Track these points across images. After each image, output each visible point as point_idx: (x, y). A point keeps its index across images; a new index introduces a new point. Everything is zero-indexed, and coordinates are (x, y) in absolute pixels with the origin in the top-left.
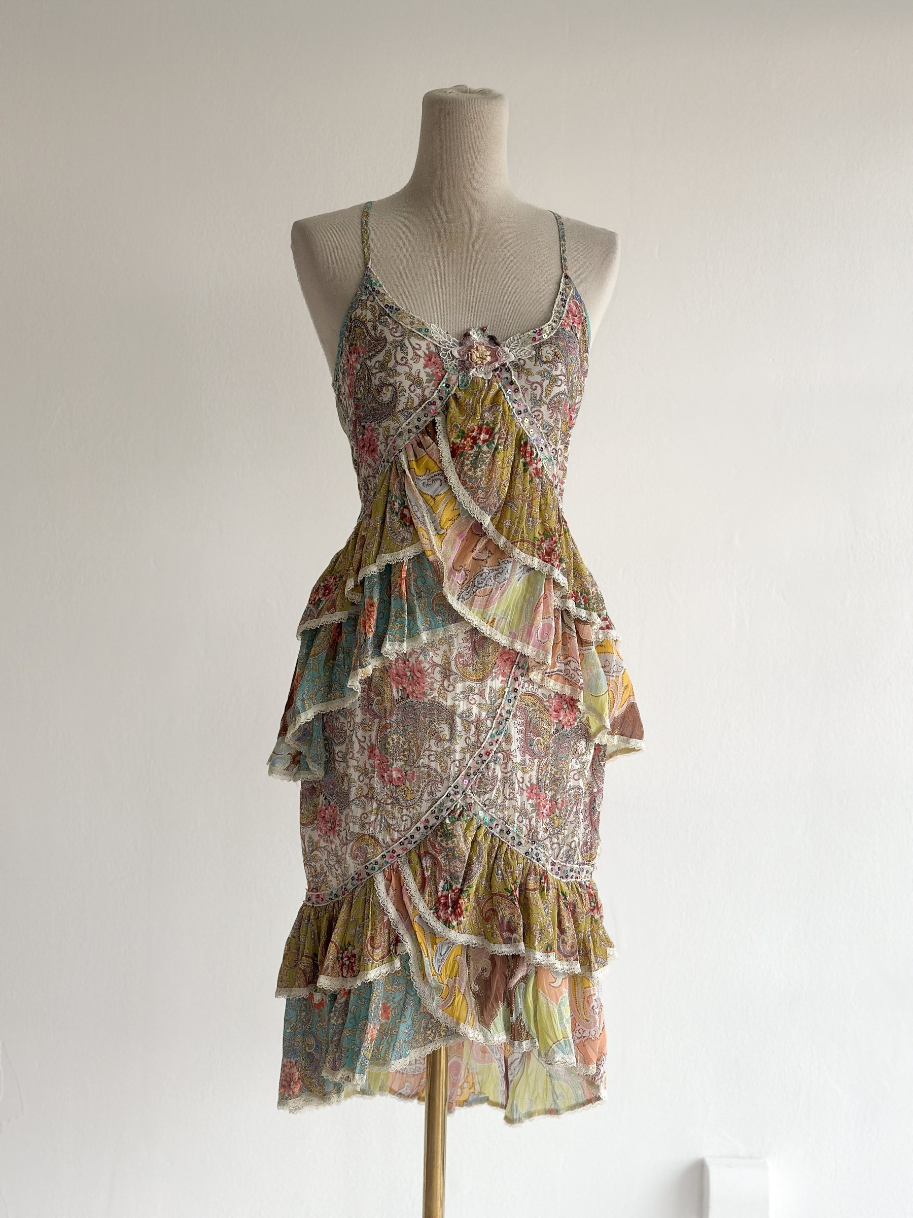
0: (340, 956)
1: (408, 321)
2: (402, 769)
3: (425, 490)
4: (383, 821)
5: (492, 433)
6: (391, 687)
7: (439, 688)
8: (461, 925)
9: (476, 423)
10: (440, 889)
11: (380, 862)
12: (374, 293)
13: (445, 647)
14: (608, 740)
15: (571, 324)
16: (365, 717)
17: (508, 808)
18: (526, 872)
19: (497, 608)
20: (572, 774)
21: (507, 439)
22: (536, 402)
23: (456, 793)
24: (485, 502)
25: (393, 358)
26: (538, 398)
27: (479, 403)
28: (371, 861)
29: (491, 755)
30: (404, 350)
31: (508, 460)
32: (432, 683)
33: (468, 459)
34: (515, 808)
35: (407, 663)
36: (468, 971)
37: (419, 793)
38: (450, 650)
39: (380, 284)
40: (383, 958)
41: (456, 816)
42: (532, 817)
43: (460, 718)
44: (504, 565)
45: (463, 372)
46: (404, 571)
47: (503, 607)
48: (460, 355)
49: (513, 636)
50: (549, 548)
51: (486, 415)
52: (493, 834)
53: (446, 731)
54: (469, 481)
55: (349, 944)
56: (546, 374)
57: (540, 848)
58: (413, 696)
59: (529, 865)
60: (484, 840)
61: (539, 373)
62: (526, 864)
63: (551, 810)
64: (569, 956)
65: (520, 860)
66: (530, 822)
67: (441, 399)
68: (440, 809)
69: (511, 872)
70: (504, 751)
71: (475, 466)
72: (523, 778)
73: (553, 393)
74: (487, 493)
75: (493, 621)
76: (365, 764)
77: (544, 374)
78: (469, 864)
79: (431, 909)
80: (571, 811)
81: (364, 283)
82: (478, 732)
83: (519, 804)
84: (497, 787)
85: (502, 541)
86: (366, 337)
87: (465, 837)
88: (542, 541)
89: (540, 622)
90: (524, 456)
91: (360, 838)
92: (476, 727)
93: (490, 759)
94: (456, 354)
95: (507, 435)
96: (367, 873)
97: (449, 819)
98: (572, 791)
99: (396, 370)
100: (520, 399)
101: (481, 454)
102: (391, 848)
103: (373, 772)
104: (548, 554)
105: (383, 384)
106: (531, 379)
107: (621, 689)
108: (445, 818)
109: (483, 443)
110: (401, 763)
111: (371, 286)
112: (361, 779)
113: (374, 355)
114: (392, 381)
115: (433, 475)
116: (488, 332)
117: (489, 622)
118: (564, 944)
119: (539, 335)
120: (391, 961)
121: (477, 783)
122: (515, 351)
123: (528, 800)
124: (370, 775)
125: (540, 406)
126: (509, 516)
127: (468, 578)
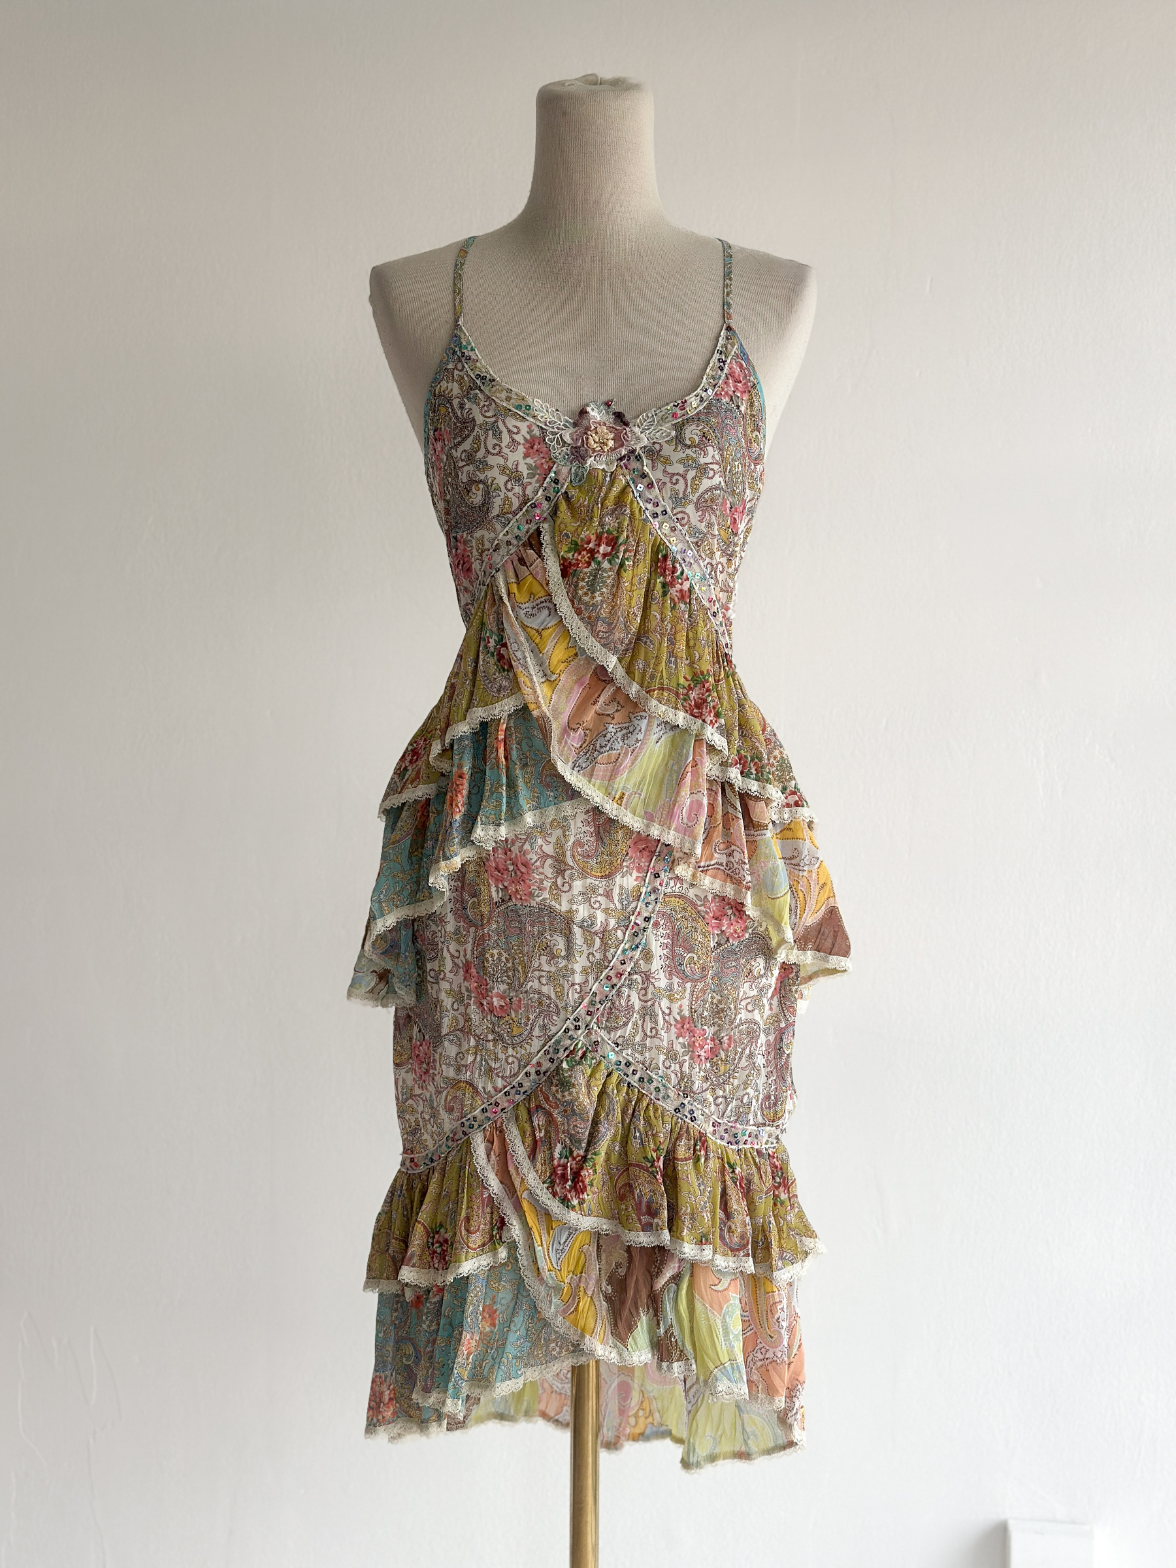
0: (430, 1240)
1: (504, 395)
2: (506, 995)
3: (527, 622)
4: (484, 1063)
5: (616, 543)
6: (489, 885)
7: (551, 887)
8: (585, 1205)
9: (593, 532)
10: (557, 1155)
11: (480, 1117)
12: (463, 359)
13: (559, 832)
14: (798, 957)
15: (731, 393)
16: (458, 924)
17: (650, 1049)
18: (675, 1135)
19: (628, 779)
20: (744, 1003)
21: (637, 552)
22: (679, 500)
23: (577, 1028)
24: (609, 636)
25: (482, 445)
26: (681, 496)
27: (598, 504)
28: (469, 1116)
29: (623, 977)
30: (497, 434)
31: (640, 579)
32: (542, 881)
33: (583, 579)
34: (659, 1049)
35: (509, 853)
36: (598, 1267)
37: (528, 1028)
38: (565, 836)
39: (472, 347)
40: (483, 1245)
41: (577, 1058)
42: (685, 1061)
43: (580, 927)
44: (636, 722)
45: (577, 462)
46: (502, 730)
47: (636, 777)
48: (572, 439)
49: (649, 818)
50: (701, 699)
51: (607, 519)
52: (629, 1083)
53: (560, 944)
54: (586, 609)
55: (441, 1225)
56: (690, 462)
57: (695, 1103)
58: (516, 898)
59: (679, 1125)
60: (615, 1091)
61: (681, 461)
62: (676, 1124)
63: (714, 1052)
64: (738, 1250)
65: (667, 1119)
66: (681, 1068)
67: (548, 499)
68: (555, 1049)
69: (653, 1135)
70: (642, 972)
71: (592, 589)
72: (670, 1008)
73: (702, 488)
74: (610, 624)
75: (621, 798)
76: (460, 987)
77: (687, 463)
78: (596, 1122)
79: (543, 1183)
80: (742, 1053)
81: (452, 346)
82: (605, 946)
83: (665, 1043)
84: (633, 1019)
85: (634, 689)
86: (451, 419)
87: (589, 1087)
88: (690, 688)
89: (686, 797)
90: (664, 575)
91: (455, 1084)
92: (602, 939)
93: (622, 982)
94: (568, 439)
95: (637, 547)
96: (463, 1131)
97: (567, 1062)
98: (744, 1027)
99: (486, 461)
100: (657, 497)
101: (600, 572)
102: (493, 1099)
103: (469, 998)
104: (698, 706)
105: (473, 482)
106: (670, 469)
107: (815, 889)
108: (562, 1061)
109: (604, 558)
110: (503, 987)
111: (460, 351)
112: (455, 1007)
113: (459, 443)
114: (482, 477)
115: (539, 601)
116: (615, 407)
117: (616, 799)
118: (731, 1234)
119: (682, 410)
120: (494, 1250)
121: (605, 1015)
122: (648, 432)
123: (677, 1038)
124: (466, 1002)
125: (684, 506)
126: (642, 656)
127: (588, 739)
